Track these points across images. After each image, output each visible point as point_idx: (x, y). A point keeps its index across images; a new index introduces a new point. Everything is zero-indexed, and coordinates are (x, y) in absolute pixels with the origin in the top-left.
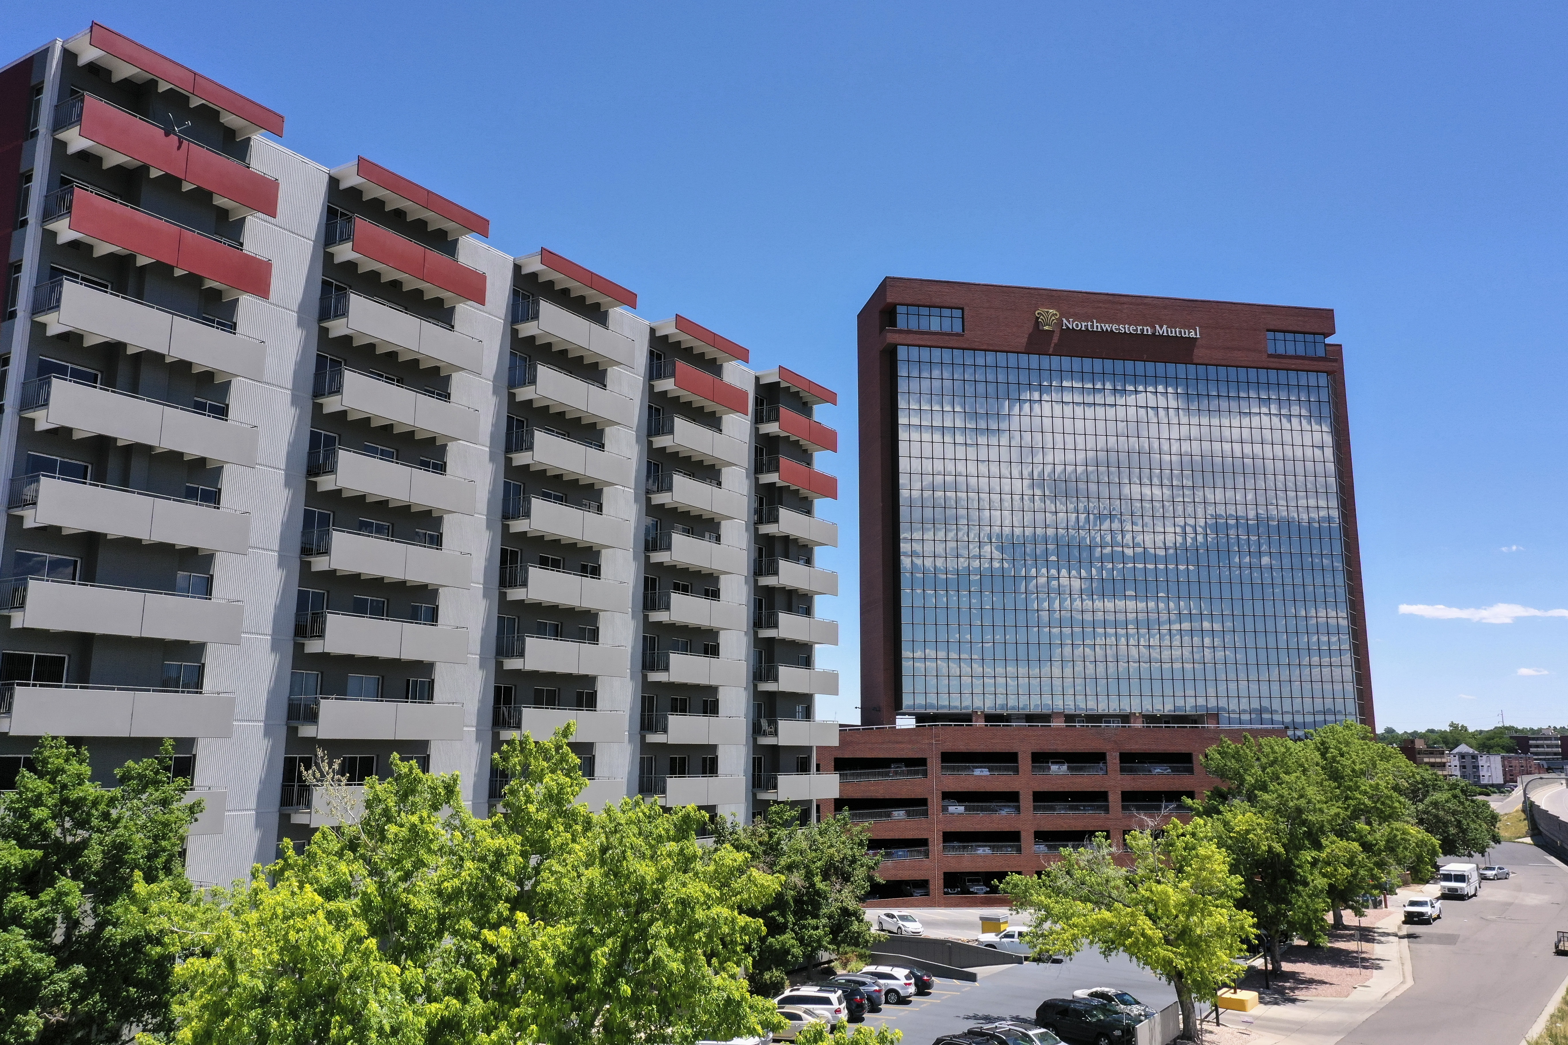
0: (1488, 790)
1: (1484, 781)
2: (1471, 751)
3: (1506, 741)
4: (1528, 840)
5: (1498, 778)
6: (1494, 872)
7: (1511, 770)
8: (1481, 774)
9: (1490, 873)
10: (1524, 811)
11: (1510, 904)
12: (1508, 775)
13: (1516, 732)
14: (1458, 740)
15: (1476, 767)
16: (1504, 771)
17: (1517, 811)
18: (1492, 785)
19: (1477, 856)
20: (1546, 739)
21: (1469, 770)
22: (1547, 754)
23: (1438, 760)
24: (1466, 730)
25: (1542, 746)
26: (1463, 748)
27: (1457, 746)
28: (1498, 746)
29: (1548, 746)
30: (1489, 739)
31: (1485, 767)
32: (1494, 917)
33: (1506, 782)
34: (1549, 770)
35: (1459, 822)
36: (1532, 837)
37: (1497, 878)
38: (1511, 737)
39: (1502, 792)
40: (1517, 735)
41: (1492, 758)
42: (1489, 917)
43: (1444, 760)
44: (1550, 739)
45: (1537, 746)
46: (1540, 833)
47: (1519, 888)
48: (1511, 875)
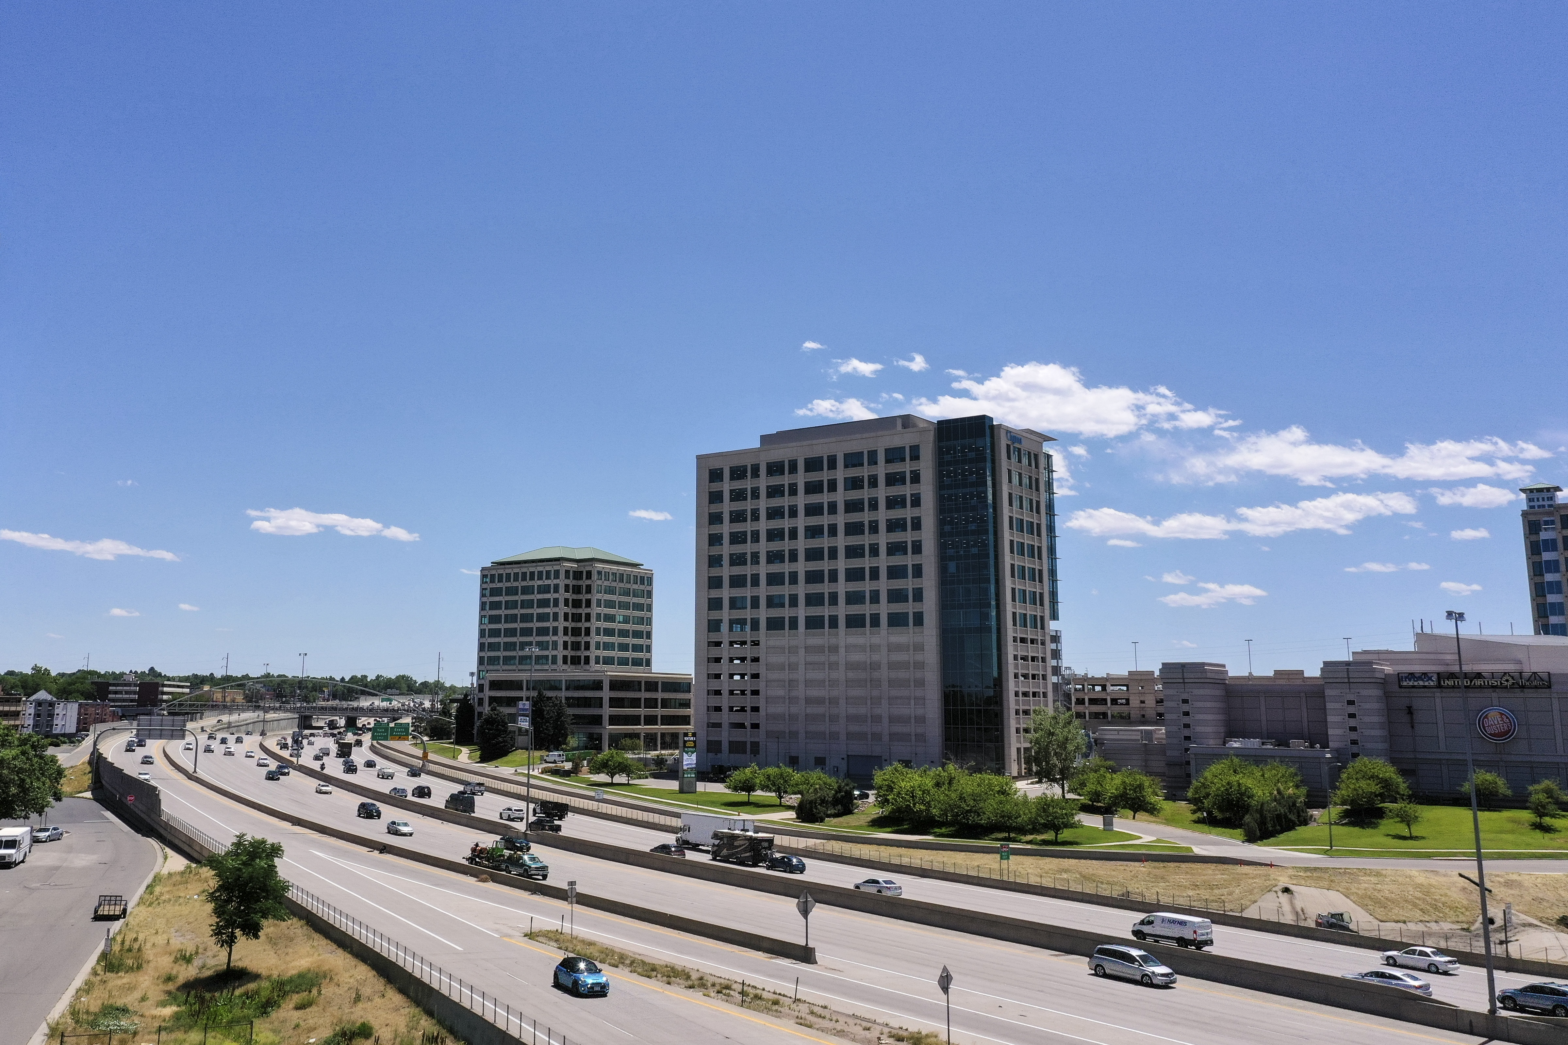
0: (57, 740)
1: (57, 730)
2: (49, 697)
3: (87, 686)
4: (88, 795)
5: (71, 728)
6: (47, 834)
7: (86, 718)
8: (55, 722)
9: (43, 835)
10: (90, 763)
11: (57, 868)
12: (82, 722)
13: (98, 677)
14: (38, 685)
15: (51, 715)
16: (79, 719)
17: (83, 763)
18: (64, 735)
19: (34, 816)
20: (126, 685)
21: (43, 719)
22: (124, 700)
23: (13, 709)
24: (49, 674)
25: (120, 692)
26: (42, 695)
27: (35, 691)
28: (78, 691)
29: (127, 693)
30: (70, 684)
31: (60, 716)
32: (38, 885)
33: (78, 730)
34: (122, 717)
35: (23, 781)
36: (93, 792)
37: (50, 839)
38: (92, 683)
39: (73, 742)
40: (100, 680)
41: (69, 705)
42: (33, 885)
43: (19, 709)
44: (129, 685)
45: (116, 693)
46: (102, 786)
47: (70, 849)
48: (65, 835)
